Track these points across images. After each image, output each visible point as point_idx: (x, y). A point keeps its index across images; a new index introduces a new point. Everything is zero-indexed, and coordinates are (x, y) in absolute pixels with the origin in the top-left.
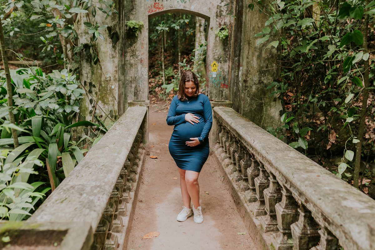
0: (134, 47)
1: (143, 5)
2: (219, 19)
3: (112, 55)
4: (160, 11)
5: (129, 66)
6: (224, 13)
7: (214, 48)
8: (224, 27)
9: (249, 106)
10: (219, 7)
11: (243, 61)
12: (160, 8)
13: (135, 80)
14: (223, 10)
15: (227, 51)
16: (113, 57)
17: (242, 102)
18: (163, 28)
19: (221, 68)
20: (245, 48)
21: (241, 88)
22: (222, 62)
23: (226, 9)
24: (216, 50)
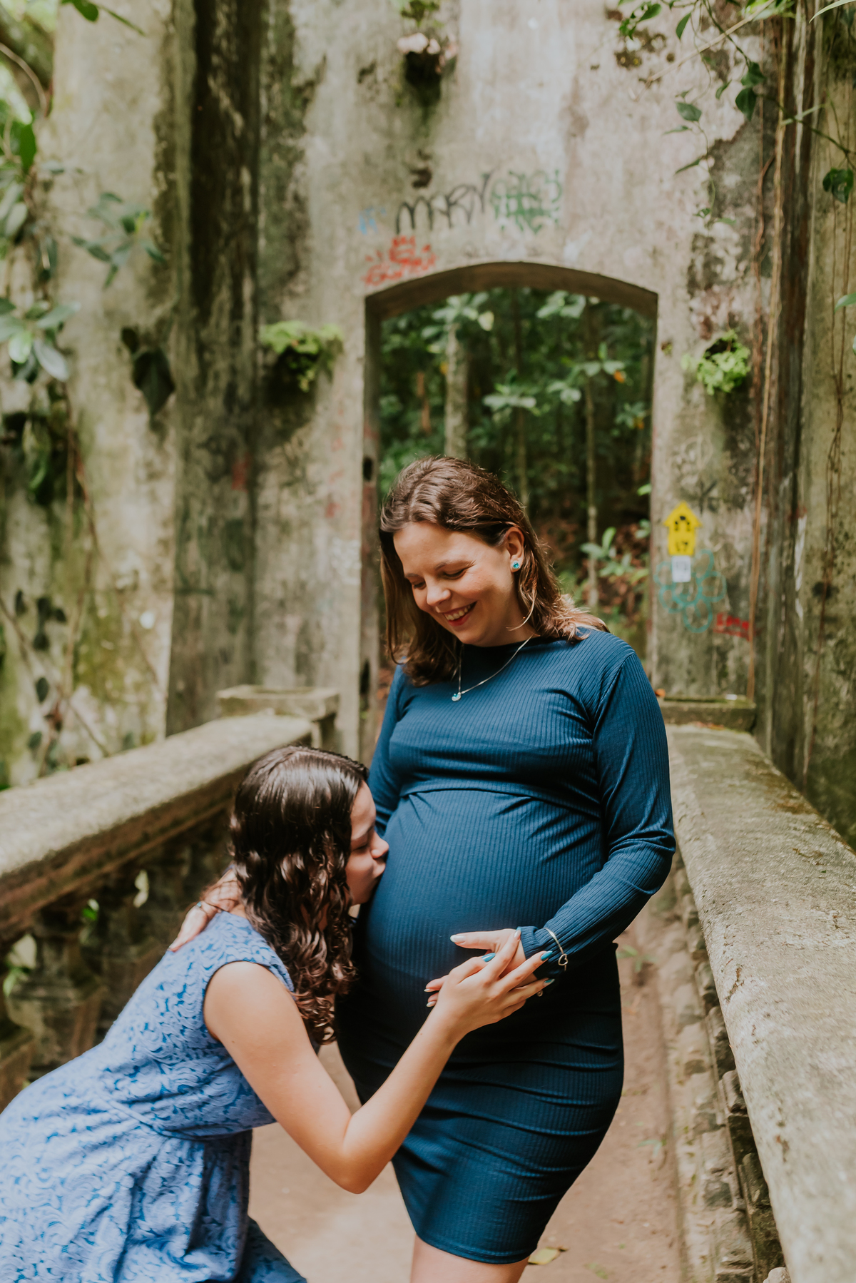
0: (301, 444)
1: (341, 250)
2: (704, 301)
3: (149, 465)
4: (421, 273)
5: (272, 530)
6: (728, 271)
7: (677, 441)
8: (728, 335)
9: (845, 723)
10: (702, 243)
11: (809, 483)
12: (417, 262)
13: (301, 595)
14: (720, 254)
15: (745, 454)
16: (153, 476)
17: (808, 706)
18: (514, 401)
19: (715, 536)
20: (819, 414)
21: (801, 631)
22: (723, 508)
23: (737, 251)
24: (690, 447)
